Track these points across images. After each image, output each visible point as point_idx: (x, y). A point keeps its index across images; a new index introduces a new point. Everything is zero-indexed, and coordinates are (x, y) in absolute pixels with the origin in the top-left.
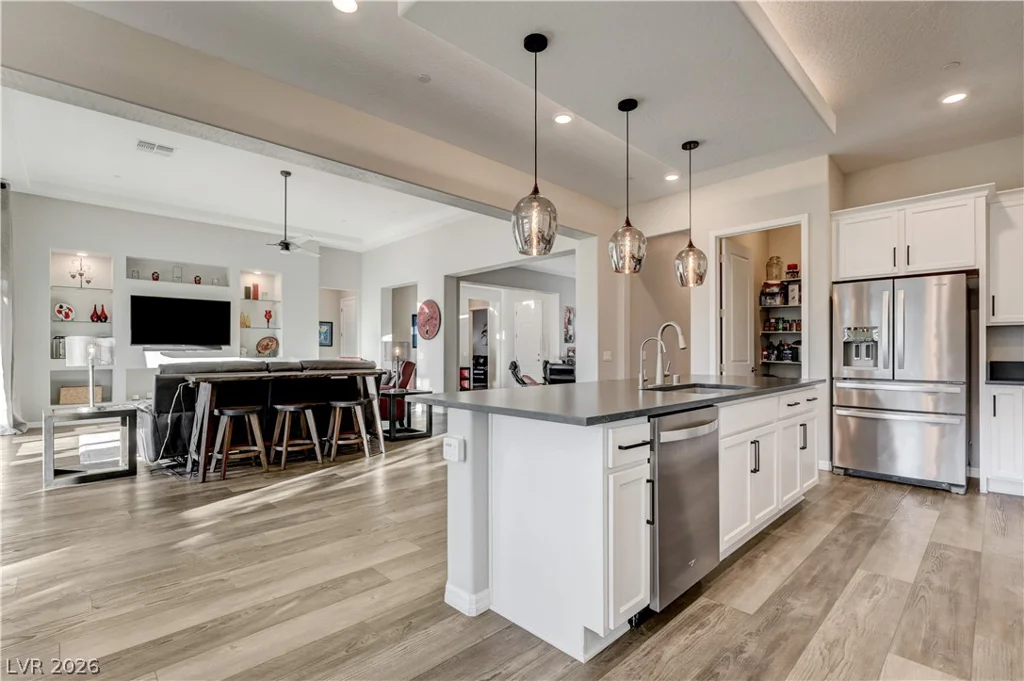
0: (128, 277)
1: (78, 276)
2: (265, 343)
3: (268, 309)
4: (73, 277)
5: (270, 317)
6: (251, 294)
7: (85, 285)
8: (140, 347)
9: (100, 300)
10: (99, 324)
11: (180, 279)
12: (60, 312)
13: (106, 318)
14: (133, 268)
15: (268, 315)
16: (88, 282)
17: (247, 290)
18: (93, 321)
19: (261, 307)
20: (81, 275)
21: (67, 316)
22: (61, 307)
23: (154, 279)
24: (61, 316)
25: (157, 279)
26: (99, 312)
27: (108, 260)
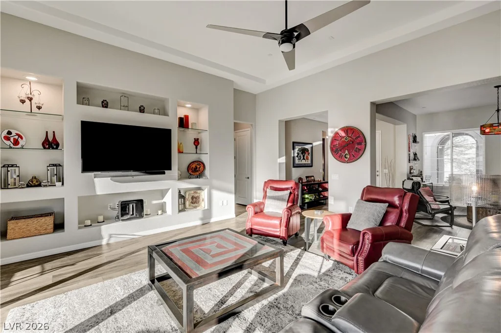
0: (78, 103)
1: (28, 102)
2: (194, 166)
3: (196, 138)
4: (23, 102)
5: (198, 143)
6: (183, 123)
7: (35, 110)
8: (91, 174)
9: (51, 126)
10: (51, 151)
11: (127, 108)
12: (7, 139)
13: (57, 145)
14: (84, 94)
15: (197, 142)
16: (39, 108)
17: (181, 119)
18: (45, 148)
19: (190, 135)
20: (31, 99)
21: (16, 143)
22: (9, 133)
23: (103, 107)
24: (8, 143)
25: (106, 107)
26: (51, 138)
27: (59, 86)
